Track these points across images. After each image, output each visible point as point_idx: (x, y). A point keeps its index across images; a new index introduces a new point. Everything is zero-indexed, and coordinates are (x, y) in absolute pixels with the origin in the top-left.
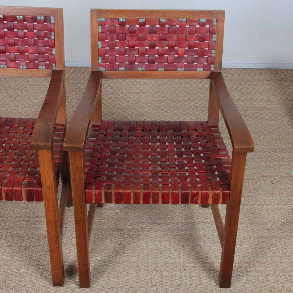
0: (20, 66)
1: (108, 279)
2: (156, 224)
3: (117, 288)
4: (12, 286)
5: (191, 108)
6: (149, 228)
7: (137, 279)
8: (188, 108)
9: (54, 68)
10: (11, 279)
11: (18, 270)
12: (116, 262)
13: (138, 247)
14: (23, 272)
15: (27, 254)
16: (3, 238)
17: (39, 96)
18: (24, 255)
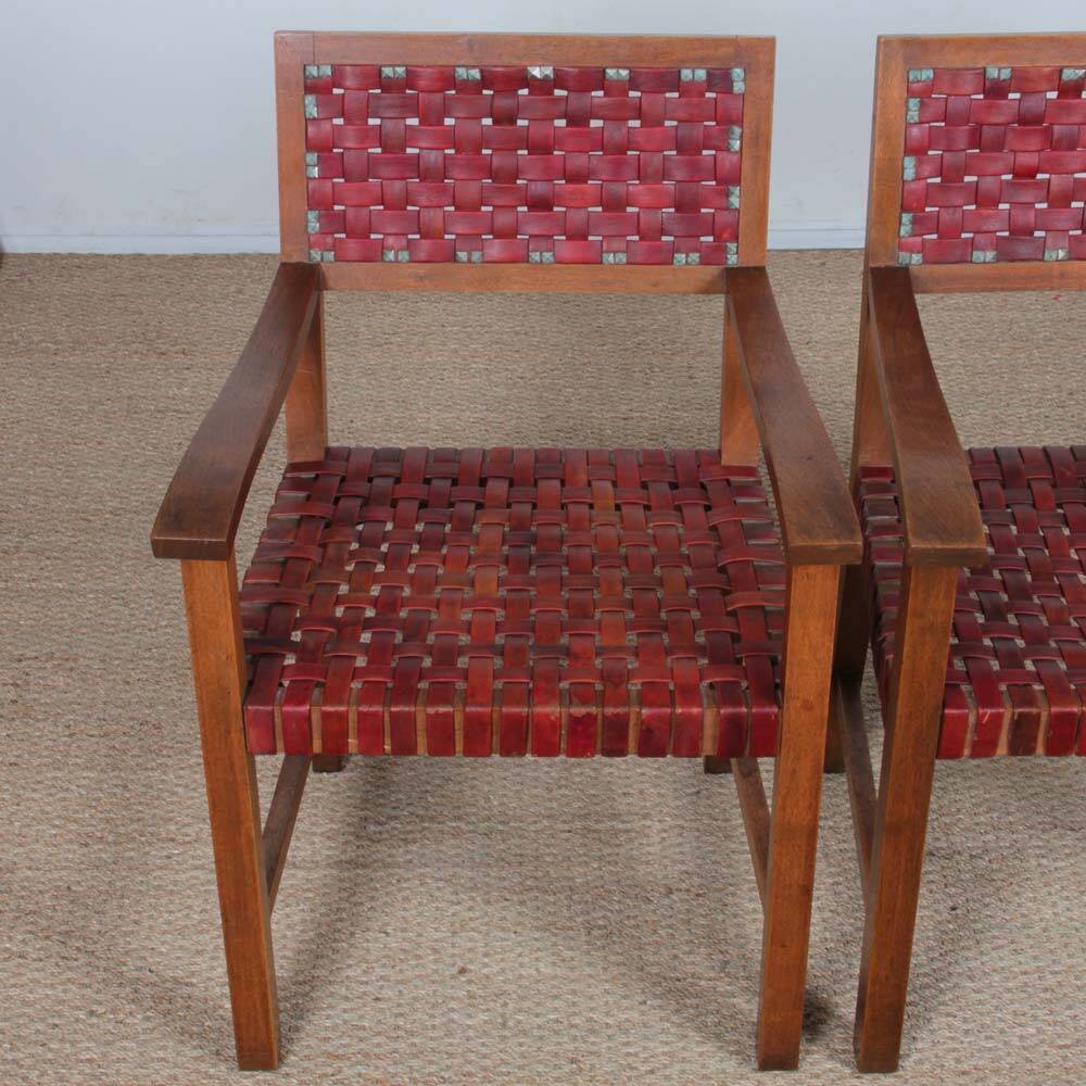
0: (605, 255)
1: (952, 1039)
2: (1062, 832)
3: (996, 1072)
4: (607, 1073)
5: (1049, 397)
6: (1041, 843)
7: (1059, 1036)
8: (1040, 395)
9: (733, 260)
10: (595, 1048)
11: (607, 1014)
12: (960, 974)
13: (1023, 915)
14: (627, 1020)
15: (622, 954)
16: (515, 898)
17: (474, 366)
18: (612, 958)
